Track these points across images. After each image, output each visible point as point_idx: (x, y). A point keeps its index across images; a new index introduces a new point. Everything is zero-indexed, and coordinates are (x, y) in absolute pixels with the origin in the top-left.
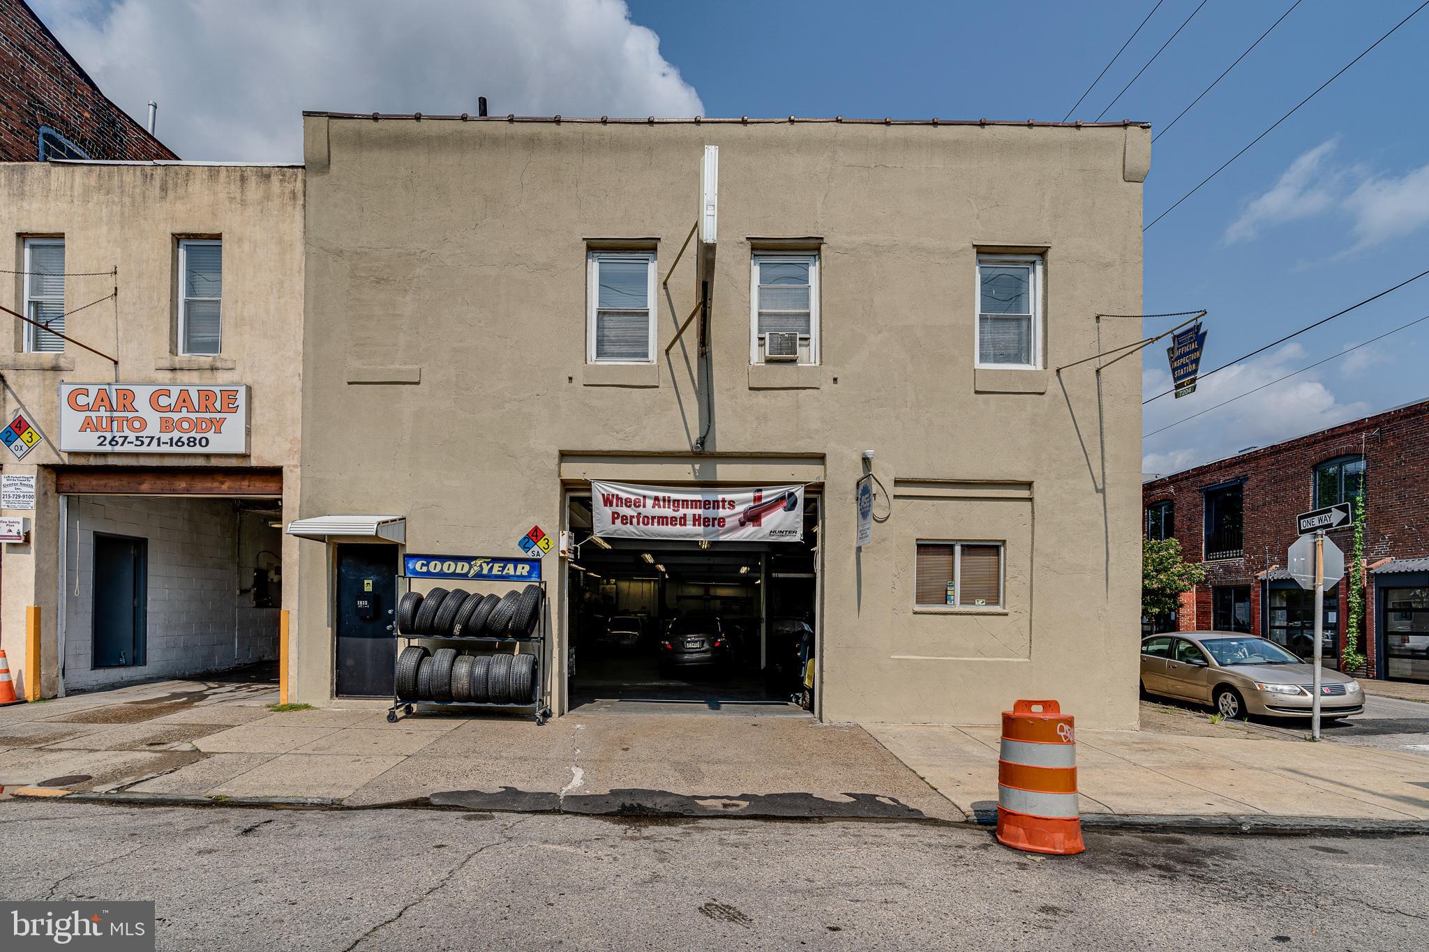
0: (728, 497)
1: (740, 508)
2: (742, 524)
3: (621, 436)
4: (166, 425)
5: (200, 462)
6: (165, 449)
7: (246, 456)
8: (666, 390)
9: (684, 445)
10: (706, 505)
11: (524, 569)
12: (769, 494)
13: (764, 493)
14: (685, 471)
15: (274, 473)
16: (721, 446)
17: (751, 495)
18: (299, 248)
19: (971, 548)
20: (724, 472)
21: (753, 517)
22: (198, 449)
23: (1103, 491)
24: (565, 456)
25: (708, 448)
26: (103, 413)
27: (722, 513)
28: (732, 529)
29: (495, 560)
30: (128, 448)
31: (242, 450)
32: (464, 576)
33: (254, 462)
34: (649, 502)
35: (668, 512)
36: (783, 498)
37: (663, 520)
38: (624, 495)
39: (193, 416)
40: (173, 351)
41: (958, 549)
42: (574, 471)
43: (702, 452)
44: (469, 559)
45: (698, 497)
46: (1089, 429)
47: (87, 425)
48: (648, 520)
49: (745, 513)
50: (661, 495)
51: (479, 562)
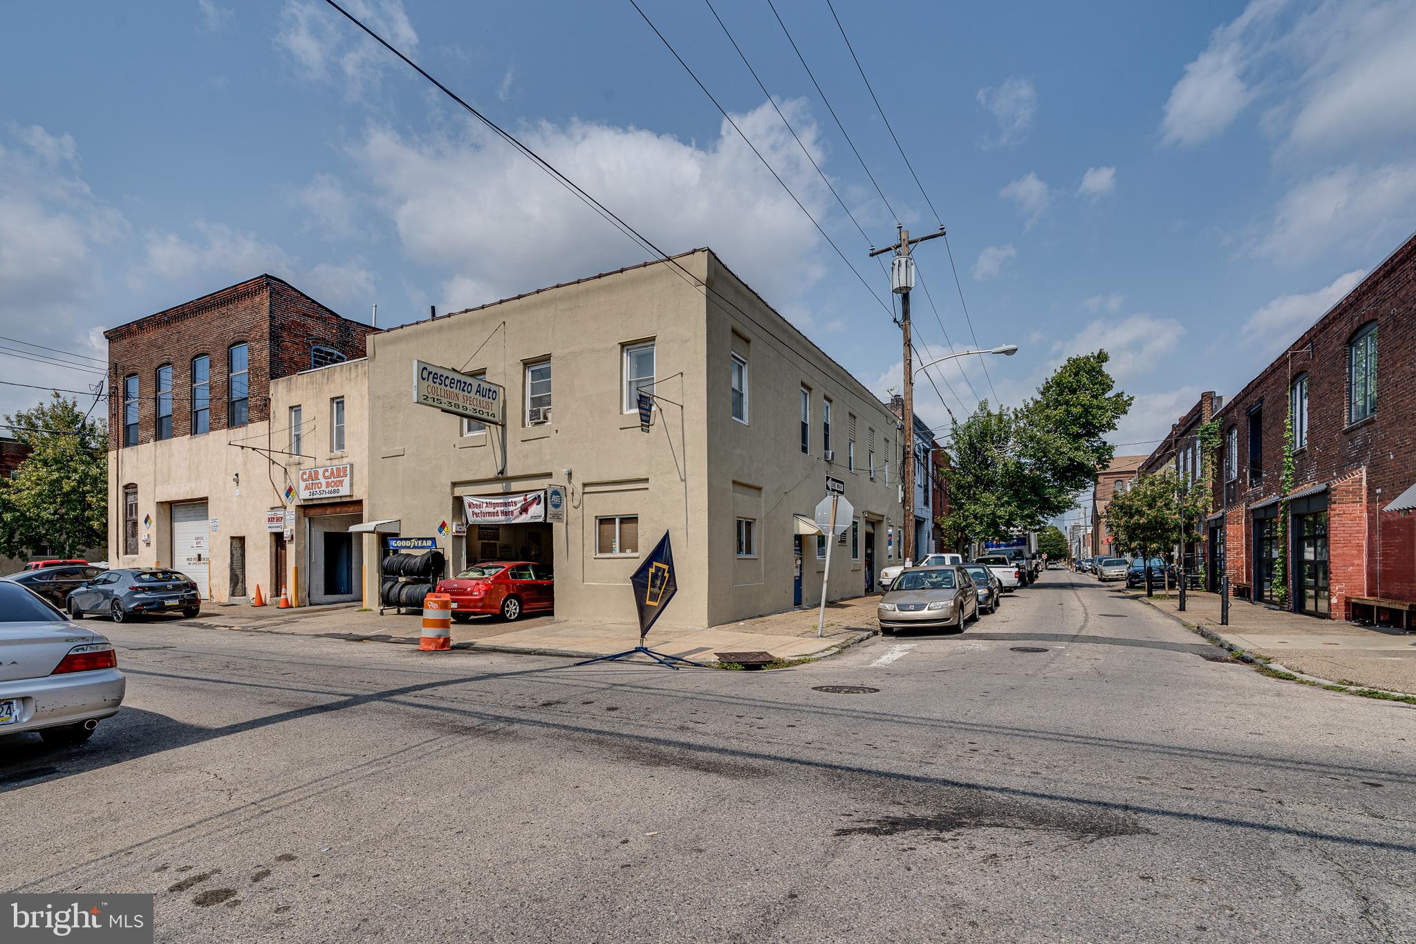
0: (514, 500)
1: (519, 505)
2: (521, 514)
3: (473, 472)
4: (328, 485)
5: (338, 500)
6: (328, 495)
7: (351, 496)
8: (489, 446)
9: (492, 473)
10: (506, 504)
11: (429, 543)
12: (530, 496)
13: (528, 496)
14: (498, 488)
15: (360, 502)
16: (510, 473)
17: (522, 498)
18: (367, 396)
19: (624, 520)
20: (515, 486)
21: (524, 510)
22: (336, 495)
23: (685, 480)
24: (454, 484)
25: (505, 475)
26: (311, 482)
27: (511, 508)
28: (517, 517)
29: (419, 539)
30: (317, 496)
31: (348, 494)
32: (409, 547)
33: (354, 499)
34: (485, 505)
35: (491, 510)
36: (535, 498)
37: (490, 514)
38: (475, 503)
39: (335, 480)
40: (331, 451)
41: (617, 520)
42: (459, 491)
43: (502, 477)
44: (410, 539)
45: (501, 501)
46: (677, 443)
47: (307, 488)
48: (484, 514)
49: (521, 507)
50: (488, 501)
51: (413, 540)
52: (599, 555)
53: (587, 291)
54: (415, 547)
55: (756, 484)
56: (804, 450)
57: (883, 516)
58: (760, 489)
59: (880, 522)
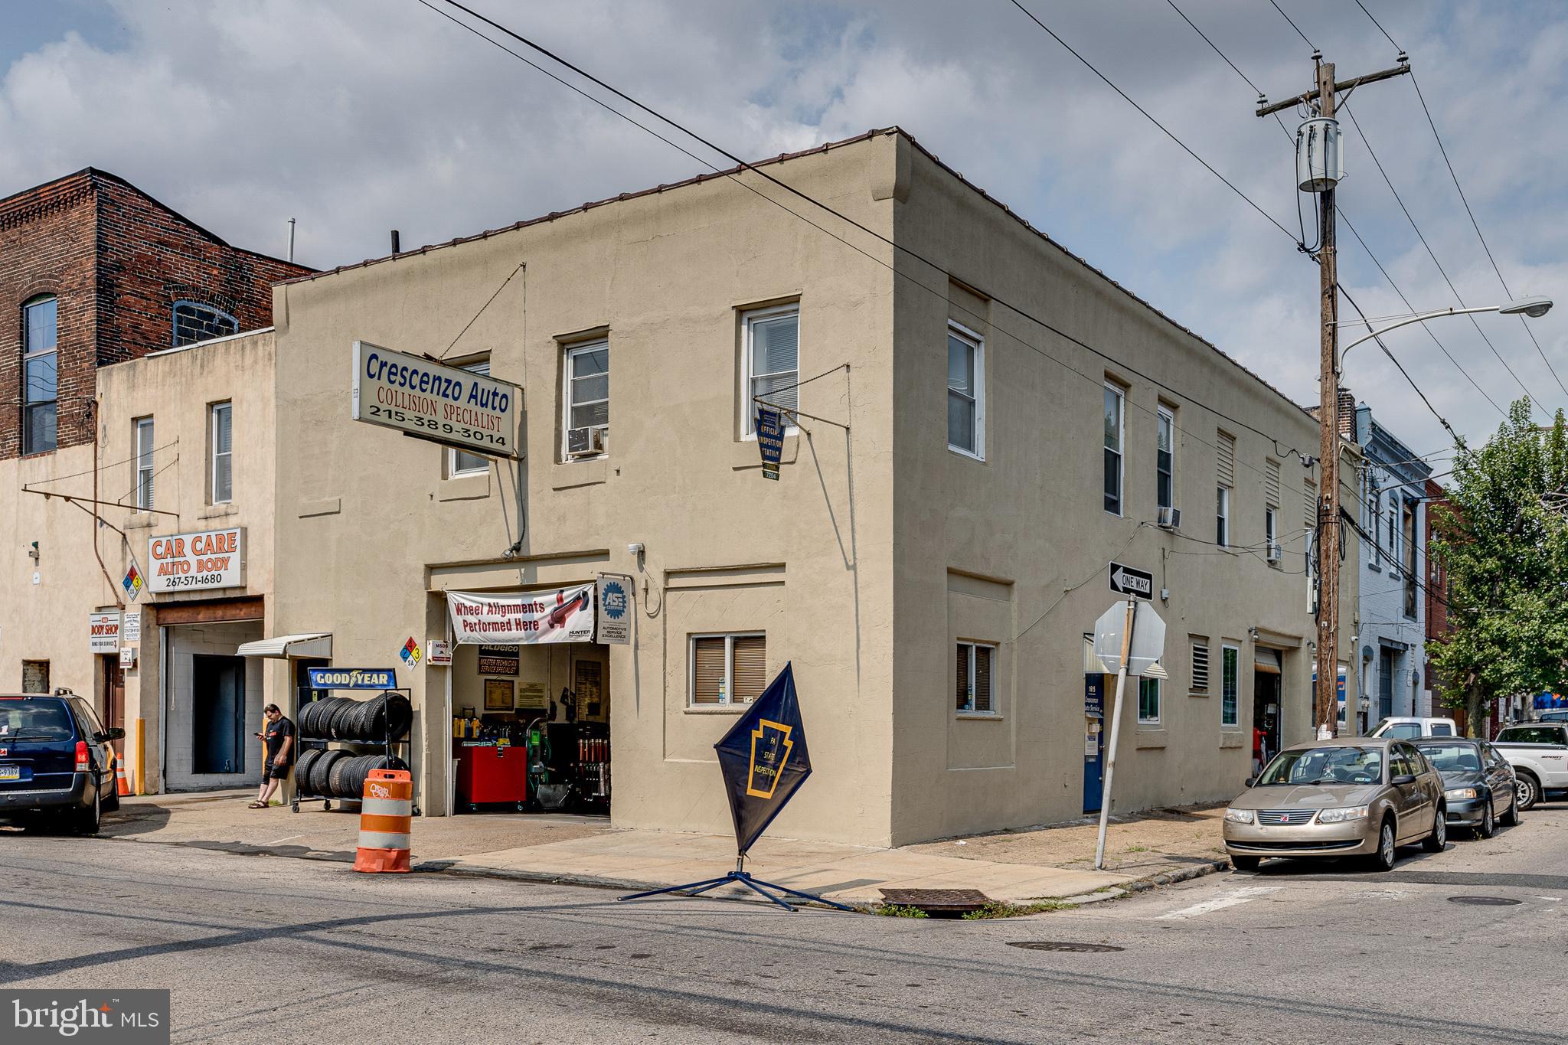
0: (538, 600)
1: (548, 610)
2: (552, 626)
3: (464, 547)
4: (201, 566)
5: (219, 595)
6: (200, 586)
7: (243, 588)
8: (495, 498)
9: (500, 548)
10: (527, 608)
11: (384, 678)
12: (569, 594)
13: (565, 594)
14: (512, 576)
15: (259, 600)
16: (534, 550)
17: (554, 597)
18: (273, 401)
19: (740, 641)
20: (545, 574)
21: (558, 619)
22: (216, 585)
23: (854, 568)
24: (431, 569)
25: (523, 553)
26: (169, 560)
27: (537, 616)
28: (545, 632)
29: (365, 671)
30: (181, 587)
31: (237, 583)
32: (347, 686)
33: (249, 593)
34: (486, 609)
35: (497, 618)
36: (578, 598)
37: (496, 626)
38: (468, 604)
39: (213, 557)
40: (208, 503)
41: (728, 642)
42: (439, 582)
43: (518, 556)
44: (348, 671)
45: (518, 601)
46: (838, 497)
47: (163, 571)
48: (486, 626)
49: (552, 614)
50: (492, 601)
51: (354, 673)
52: (693, 707)
53: (676, 208)
54: (357, 686)
55: (1001, 575)
56: (1112, 505)
57: (1300, 639)
58: (1009, 584)
59: (1294, 650)
